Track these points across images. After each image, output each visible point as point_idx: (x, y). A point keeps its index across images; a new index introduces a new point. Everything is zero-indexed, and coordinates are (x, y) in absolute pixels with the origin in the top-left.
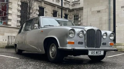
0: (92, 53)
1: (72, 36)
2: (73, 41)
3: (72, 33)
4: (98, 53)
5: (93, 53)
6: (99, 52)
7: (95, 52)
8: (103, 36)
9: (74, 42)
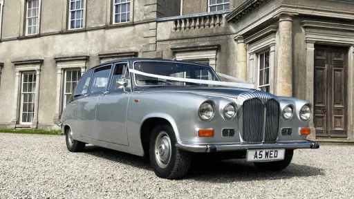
0: (256, 156)
1: (207, 116)
2: (211, 129)
3: (208, 110)
4: (271, 154)
5: (258, 156)
6: (273, 153)
7: (264, 153)
8: (285, 112)
9: (213, 132)
